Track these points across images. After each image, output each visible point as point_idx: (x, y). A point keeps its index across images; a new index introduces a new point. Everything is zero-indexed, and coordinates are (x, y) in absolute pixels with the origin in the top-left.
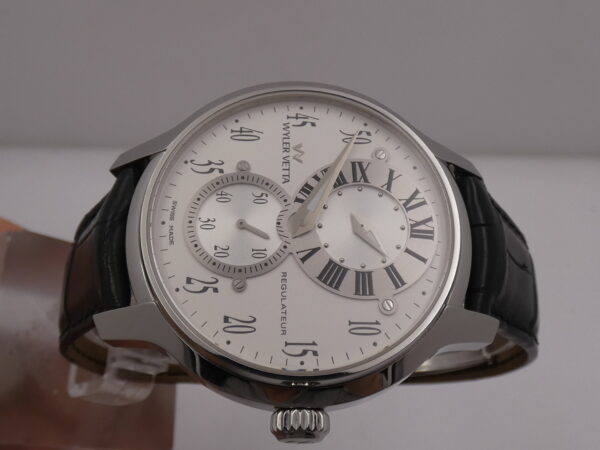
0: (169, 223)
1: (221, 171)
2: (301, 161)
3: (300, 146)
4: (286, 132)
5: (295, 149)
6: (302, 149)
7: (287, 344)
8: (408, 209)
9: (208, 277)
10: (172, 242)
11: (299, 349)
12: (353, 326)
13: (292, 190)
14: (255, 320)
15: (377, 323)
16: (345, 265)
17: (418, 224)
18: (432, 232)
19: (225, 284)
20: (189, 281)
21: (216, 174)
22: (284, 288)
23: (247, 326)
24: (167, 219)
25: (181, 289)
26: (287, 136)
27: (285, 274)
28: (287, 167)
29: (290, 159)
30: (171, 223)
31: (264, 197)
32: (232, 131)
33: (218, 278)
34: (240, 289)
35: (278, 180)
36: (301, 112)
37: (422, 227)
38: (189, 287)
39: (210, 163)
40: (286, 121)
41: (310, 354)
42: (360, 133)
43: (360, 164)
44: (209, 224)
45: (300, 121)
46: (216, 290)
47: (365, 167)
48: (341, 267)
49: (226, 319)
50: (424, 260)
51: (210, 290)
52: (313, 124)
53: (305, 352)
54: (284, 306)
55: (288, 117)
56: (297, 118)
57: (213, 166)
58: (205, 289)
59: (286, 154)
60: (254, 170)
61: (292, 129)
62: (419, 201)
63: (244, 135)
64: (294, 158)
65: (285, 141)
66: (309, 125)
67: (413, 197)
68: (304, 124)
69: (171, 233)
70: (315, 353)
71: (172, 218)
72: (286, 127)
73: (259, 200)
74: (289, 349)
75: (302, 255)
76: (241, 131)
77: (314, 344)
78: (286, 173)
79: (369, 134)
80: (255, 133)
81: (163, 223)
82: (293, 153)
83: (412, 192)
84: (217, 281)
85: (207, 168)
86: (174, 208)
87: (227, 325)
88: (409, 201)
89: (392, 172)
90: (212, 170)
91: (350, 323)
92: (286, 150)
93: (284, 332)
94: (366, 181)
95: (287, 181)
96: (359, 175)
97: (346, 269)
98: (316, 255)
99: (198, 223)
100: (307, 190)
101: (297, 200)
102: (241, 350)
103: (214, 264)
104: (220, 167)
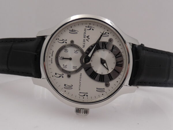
0: (51, 57)
1: (66, 43)
2: (88, 41)
3: (89, 36)
4: (85, 32)
5: (87, 37)
7: (80, 93)
8: (116, 58)
9: (61, 73)
10: (52, 63)
11: (83, 94)
12: (97, 89)
13: (85, 50)
14: (72, 86)
15: (104, 89)
16: (97, 72)
19: (65, 75)
20: (56, 74)
22: (80, 78)
23: (70, 87)
24: (51, 56)
25: (54, 76)
26: (85, 33)
27: (81, 74)
29: (85, 40)
31: (77, 51)
32: (70, 30)
33: (63, 73)
34: (69, 76)
35: (81, 46)
36: (90, 25)
37: (119, 63)
38: (56, 76)
41: (86, 96)
42: (106, 33)
44: (62, 58)
45: (89, 28)
46: (63, 77)
47: (106, 44)
49: (65, 85)
50: (119, 73)
51: (61, 77)
52: (93, 30)
53: (84, 95)
54: (80, 83)
55: (86, 27)
56: (88, 27)
57: (64, 41)
58: (60, 77)
59: (84, 39)
60: (75, 43)
61: (87, 31)
62: (119, 55)
64: (87, 40)
65: (85, 34)
66: (92, 29)
68: (90, 29)
69: (52, 60)
70: (87, 96)
71: (52, 56)
72: (85, 30)
75: (86, 69)
76: (72, 31)
77: (87, 93)
78: (84, 44)
79: (108, 33)
80: (76, 31)
81: (50, 57)
82: (87, 38)
83: (118, 53)
84: (63, 75)
85: (62, 42)
86: (53, 53)
89: (113, 46)
90: (63, 42)
91: (97, 88)
92: (84, 37)
93: (80, 90)
94: (106, 48)
95: (84, 47)
96: (104, 46)
97: (97, 74)
98: (90, 69)
99: (59, 58)
100: (89, 50)
101: (86, 53)
102: (68, 93)
103: (63, 70)
104: (66, 41)
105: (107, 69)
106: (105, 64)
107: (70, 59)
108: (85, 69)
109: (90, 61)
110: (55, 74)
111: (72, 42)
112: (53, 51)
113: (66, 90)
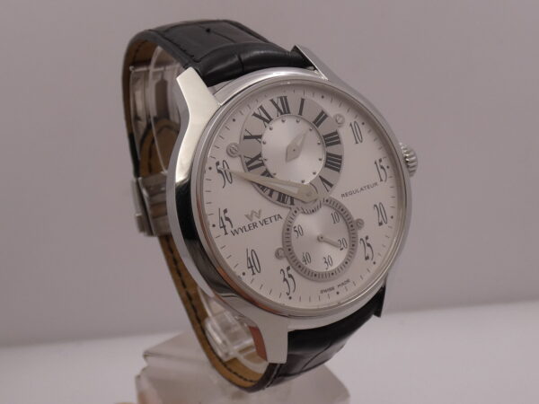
0: (336, 289)
1: (288, 268)
2: (260, 211)
3: (247, 216)
4: (240, 231)
5: (251, 219)
6: (250, 213)
7: (381, 180)
8: (271, 119)
9: (360, 246)
10: (348, 281)
11: (382, 171)
12: (358, 140)
13: (285, 212)
14: (375, 205)
15: (351, 125)
17: (279, 109)
18: (281, 98)
19: (361, 234)
20: (367, 258)
21: (292, 272)
22: (351, 193)
23: (379, 208)
24: (334, 292)
25: (373, 261)
26: (243, 229)
27: (343, 195)
28: (269, 220)
29: (261, 220)
30: (336, 287)
31: (296, 229)
32: (254, 274)
33: (359, 240)
34: (360, 224)
35: (279, 225)
36: (217, 224)
37: (280, 105)
38: (370, 257)
39: (285, 280)
40: (230, 234)
41: (381, 164)
42: (219, 171)
43: (248, 164)
44: (328, 261)
45: (227, 223)
46: (367, 238)
48: (327, 158)
49: (381, 224)
50: (303, 100)
51: (368, 241)
52: (225, 211)
53: (382, 167)
54: (362, 189)
55: (226, 234)
56: (224, 227)
57: (287, 277)
58: (369, 245)
59: (258, 224)
60: (279, 244)
61: (235, 227)
62: (262, 112)
63: (253, 264)
64: (259, 217)
65: (247, 228)
66: (227, 215)
67: (260, 117)
68: (227, 219)
69: (343, 284)
70: (381, 160)
71: (333, 289)
72: (235, 233)
73: (299, 232)
74: (383, 178)
75: (328, 187)
76: (252, 267)
77: (376, 163)
78: (273, 219)
79: (218, 164)
80: (250, 255)
81: (338, 293)
82: (255, 219)
84: (361, 239)
85: (290, 280)
86: (326, 291)
87: (383, 222)
88: (264, 120)
89: (246, 137)
90: (290, 276)
91: (357, 142)
92: (255, 225)
93: (376, 184)
94: (260, 155)
95: (280, 216)
96: (256, 163)
97: (328, 154)
98: (326, 178)
99: (331, 268)
100: (282, 198)
101: (292, 204)
102: (393, 208)
104: (285, 270)
108: (329, 192)
110: (368, 261)
112: (322, 292)
113: (389, 218)
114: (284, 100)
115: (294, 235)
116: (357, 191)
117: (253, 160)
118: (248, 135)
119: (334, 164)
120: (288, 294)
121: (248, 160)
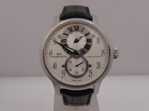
1: (64, 71)
3: (57, 54)
5: (58, 55)
7: (102, 56)
8: (72, 31)
9: (88, 72)
10: (81, 80)
11: (103, 54)
13: (68, 56)
14: (97, 62)
15: (97, 38)
16: (85, 44)
20: (90, 76)
22: (90, 57)
23: (99, 64)
25: (91, 77)
26: (55, 57)
27: (88, 57)
29: (61, 56)
30: (77, 81)
31: (70, 61)
32: (54, 69)
33: (89, 70)
34: (90, 66)
35: (66, 59)
36: (49, 54)
37: (76, 28)
38: (91, 76)
39: (62, 73)
40: (51, 57)
41: (104, 51)
42: (54, 41)
43: (62, 41)
44: (77, 73)
45: (51, 54)
46: (91, 70)
49: (97, 68)
50: (84, 28)
51: (91, 72)
52: (52, 51)
53: (104, 52)
54: (94, 57)
55: (50, 56)
56: (50, 55)
57: (63, 73)
58: (91, 73)
59: (60, 57)
60: (64, 64)
61: (53, 56)
62: (70, 28)
63: (55, 66)
64: (60, 55)
65: (56, 57)
66: (52, 52)
67: (69, 30)
68: (52, 53)
69: (79, 80)
70: (104, 50)
71: (76, 81)
72: (52, 57)
73: (71, 62)
76: (54, 67)
77: (102, 51)
78: (64, 57)
79: (54, 39)
80: (54, 64)
82: (59, 55)
84: (90, 70)
85: (64, 74)
86: (73, 80)
87: (99, 68)
88: (70, 31)
89: (63, 34)
90: (64, 73)
91: (97, 43)
92: (58, 57)
93: (100, 56)
94: (66, 39)
95: (66, 57)
96: (64, 41)
97: (86, 44)
98: (83, 50)
99: (77, 75)
100: (69, 52)
101: (71, 54)
102: (103, 65)
103: (86, 71)
104: (63, 71)
105: (82, 37)
106: (78, 39)
107: (77, 66)
108: (83, 54)
109: (77, 50)
111: (63, 66)
112: (72, 80)
113: (101, 67)
114: (78, 27)
115: (69, 63)
116: (93, 57)
117: (63, 40)
118: (64, 33)
119: (88, 48)
120: (62, 77)
121: (62, 40)
